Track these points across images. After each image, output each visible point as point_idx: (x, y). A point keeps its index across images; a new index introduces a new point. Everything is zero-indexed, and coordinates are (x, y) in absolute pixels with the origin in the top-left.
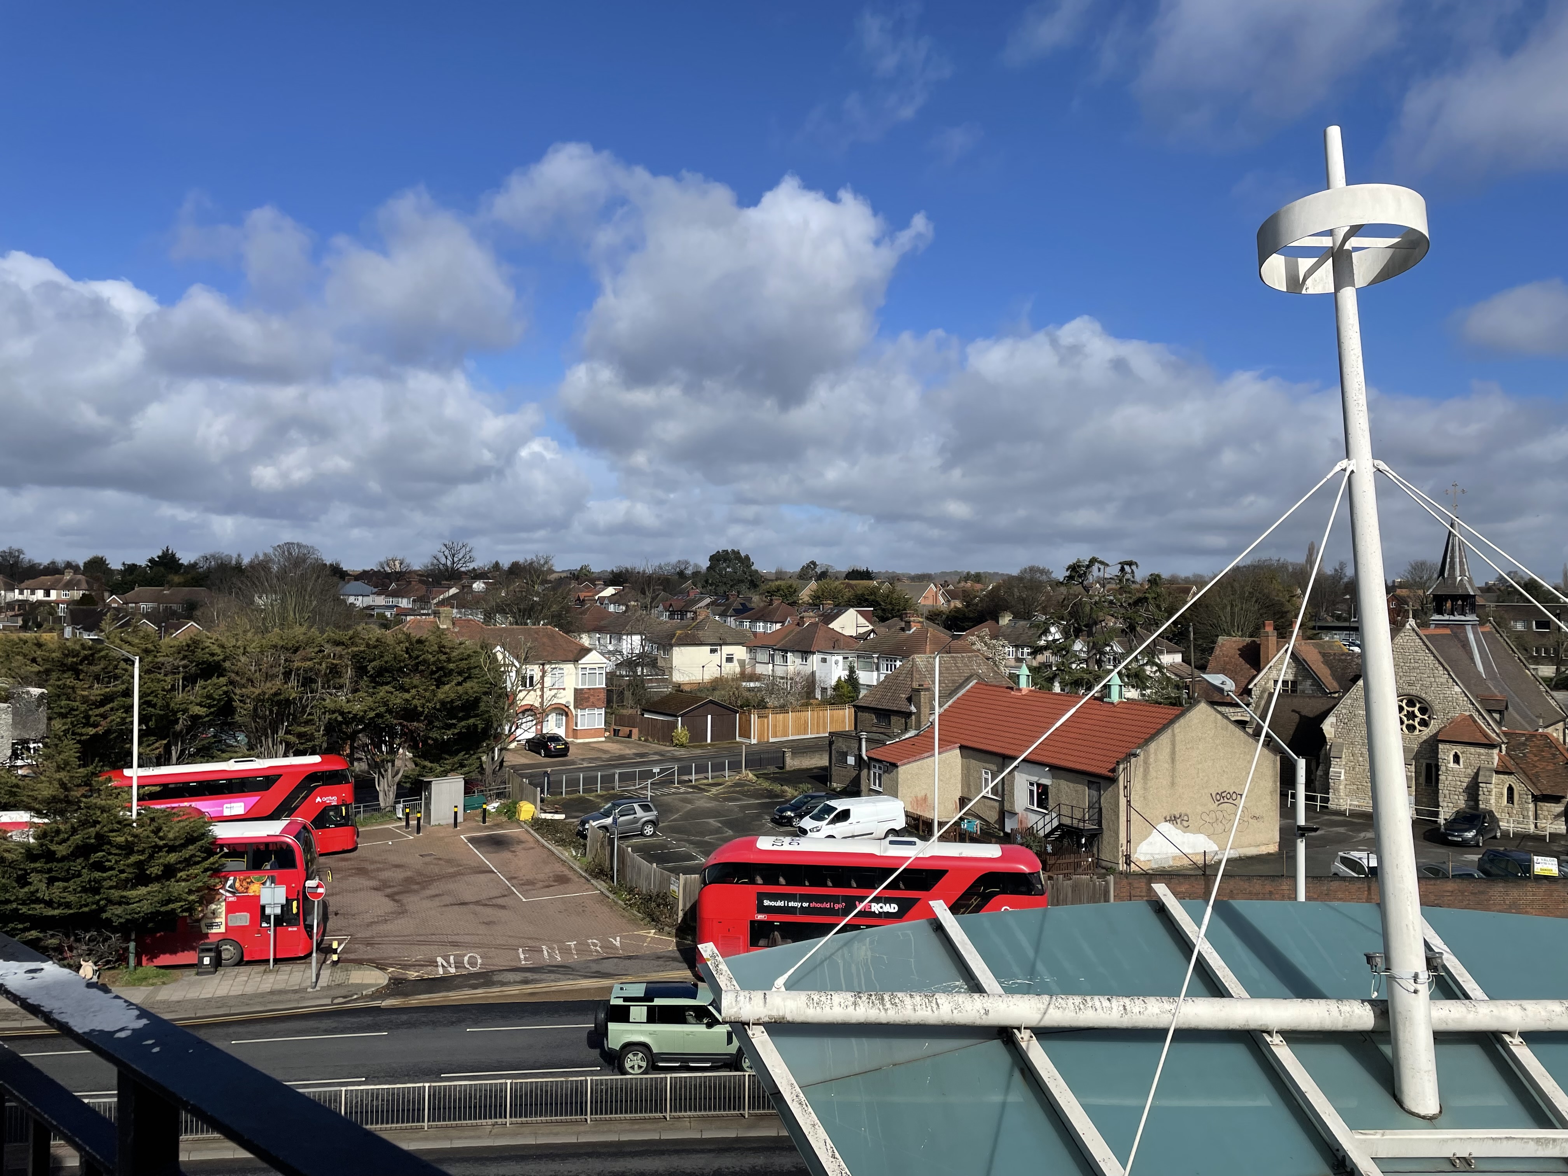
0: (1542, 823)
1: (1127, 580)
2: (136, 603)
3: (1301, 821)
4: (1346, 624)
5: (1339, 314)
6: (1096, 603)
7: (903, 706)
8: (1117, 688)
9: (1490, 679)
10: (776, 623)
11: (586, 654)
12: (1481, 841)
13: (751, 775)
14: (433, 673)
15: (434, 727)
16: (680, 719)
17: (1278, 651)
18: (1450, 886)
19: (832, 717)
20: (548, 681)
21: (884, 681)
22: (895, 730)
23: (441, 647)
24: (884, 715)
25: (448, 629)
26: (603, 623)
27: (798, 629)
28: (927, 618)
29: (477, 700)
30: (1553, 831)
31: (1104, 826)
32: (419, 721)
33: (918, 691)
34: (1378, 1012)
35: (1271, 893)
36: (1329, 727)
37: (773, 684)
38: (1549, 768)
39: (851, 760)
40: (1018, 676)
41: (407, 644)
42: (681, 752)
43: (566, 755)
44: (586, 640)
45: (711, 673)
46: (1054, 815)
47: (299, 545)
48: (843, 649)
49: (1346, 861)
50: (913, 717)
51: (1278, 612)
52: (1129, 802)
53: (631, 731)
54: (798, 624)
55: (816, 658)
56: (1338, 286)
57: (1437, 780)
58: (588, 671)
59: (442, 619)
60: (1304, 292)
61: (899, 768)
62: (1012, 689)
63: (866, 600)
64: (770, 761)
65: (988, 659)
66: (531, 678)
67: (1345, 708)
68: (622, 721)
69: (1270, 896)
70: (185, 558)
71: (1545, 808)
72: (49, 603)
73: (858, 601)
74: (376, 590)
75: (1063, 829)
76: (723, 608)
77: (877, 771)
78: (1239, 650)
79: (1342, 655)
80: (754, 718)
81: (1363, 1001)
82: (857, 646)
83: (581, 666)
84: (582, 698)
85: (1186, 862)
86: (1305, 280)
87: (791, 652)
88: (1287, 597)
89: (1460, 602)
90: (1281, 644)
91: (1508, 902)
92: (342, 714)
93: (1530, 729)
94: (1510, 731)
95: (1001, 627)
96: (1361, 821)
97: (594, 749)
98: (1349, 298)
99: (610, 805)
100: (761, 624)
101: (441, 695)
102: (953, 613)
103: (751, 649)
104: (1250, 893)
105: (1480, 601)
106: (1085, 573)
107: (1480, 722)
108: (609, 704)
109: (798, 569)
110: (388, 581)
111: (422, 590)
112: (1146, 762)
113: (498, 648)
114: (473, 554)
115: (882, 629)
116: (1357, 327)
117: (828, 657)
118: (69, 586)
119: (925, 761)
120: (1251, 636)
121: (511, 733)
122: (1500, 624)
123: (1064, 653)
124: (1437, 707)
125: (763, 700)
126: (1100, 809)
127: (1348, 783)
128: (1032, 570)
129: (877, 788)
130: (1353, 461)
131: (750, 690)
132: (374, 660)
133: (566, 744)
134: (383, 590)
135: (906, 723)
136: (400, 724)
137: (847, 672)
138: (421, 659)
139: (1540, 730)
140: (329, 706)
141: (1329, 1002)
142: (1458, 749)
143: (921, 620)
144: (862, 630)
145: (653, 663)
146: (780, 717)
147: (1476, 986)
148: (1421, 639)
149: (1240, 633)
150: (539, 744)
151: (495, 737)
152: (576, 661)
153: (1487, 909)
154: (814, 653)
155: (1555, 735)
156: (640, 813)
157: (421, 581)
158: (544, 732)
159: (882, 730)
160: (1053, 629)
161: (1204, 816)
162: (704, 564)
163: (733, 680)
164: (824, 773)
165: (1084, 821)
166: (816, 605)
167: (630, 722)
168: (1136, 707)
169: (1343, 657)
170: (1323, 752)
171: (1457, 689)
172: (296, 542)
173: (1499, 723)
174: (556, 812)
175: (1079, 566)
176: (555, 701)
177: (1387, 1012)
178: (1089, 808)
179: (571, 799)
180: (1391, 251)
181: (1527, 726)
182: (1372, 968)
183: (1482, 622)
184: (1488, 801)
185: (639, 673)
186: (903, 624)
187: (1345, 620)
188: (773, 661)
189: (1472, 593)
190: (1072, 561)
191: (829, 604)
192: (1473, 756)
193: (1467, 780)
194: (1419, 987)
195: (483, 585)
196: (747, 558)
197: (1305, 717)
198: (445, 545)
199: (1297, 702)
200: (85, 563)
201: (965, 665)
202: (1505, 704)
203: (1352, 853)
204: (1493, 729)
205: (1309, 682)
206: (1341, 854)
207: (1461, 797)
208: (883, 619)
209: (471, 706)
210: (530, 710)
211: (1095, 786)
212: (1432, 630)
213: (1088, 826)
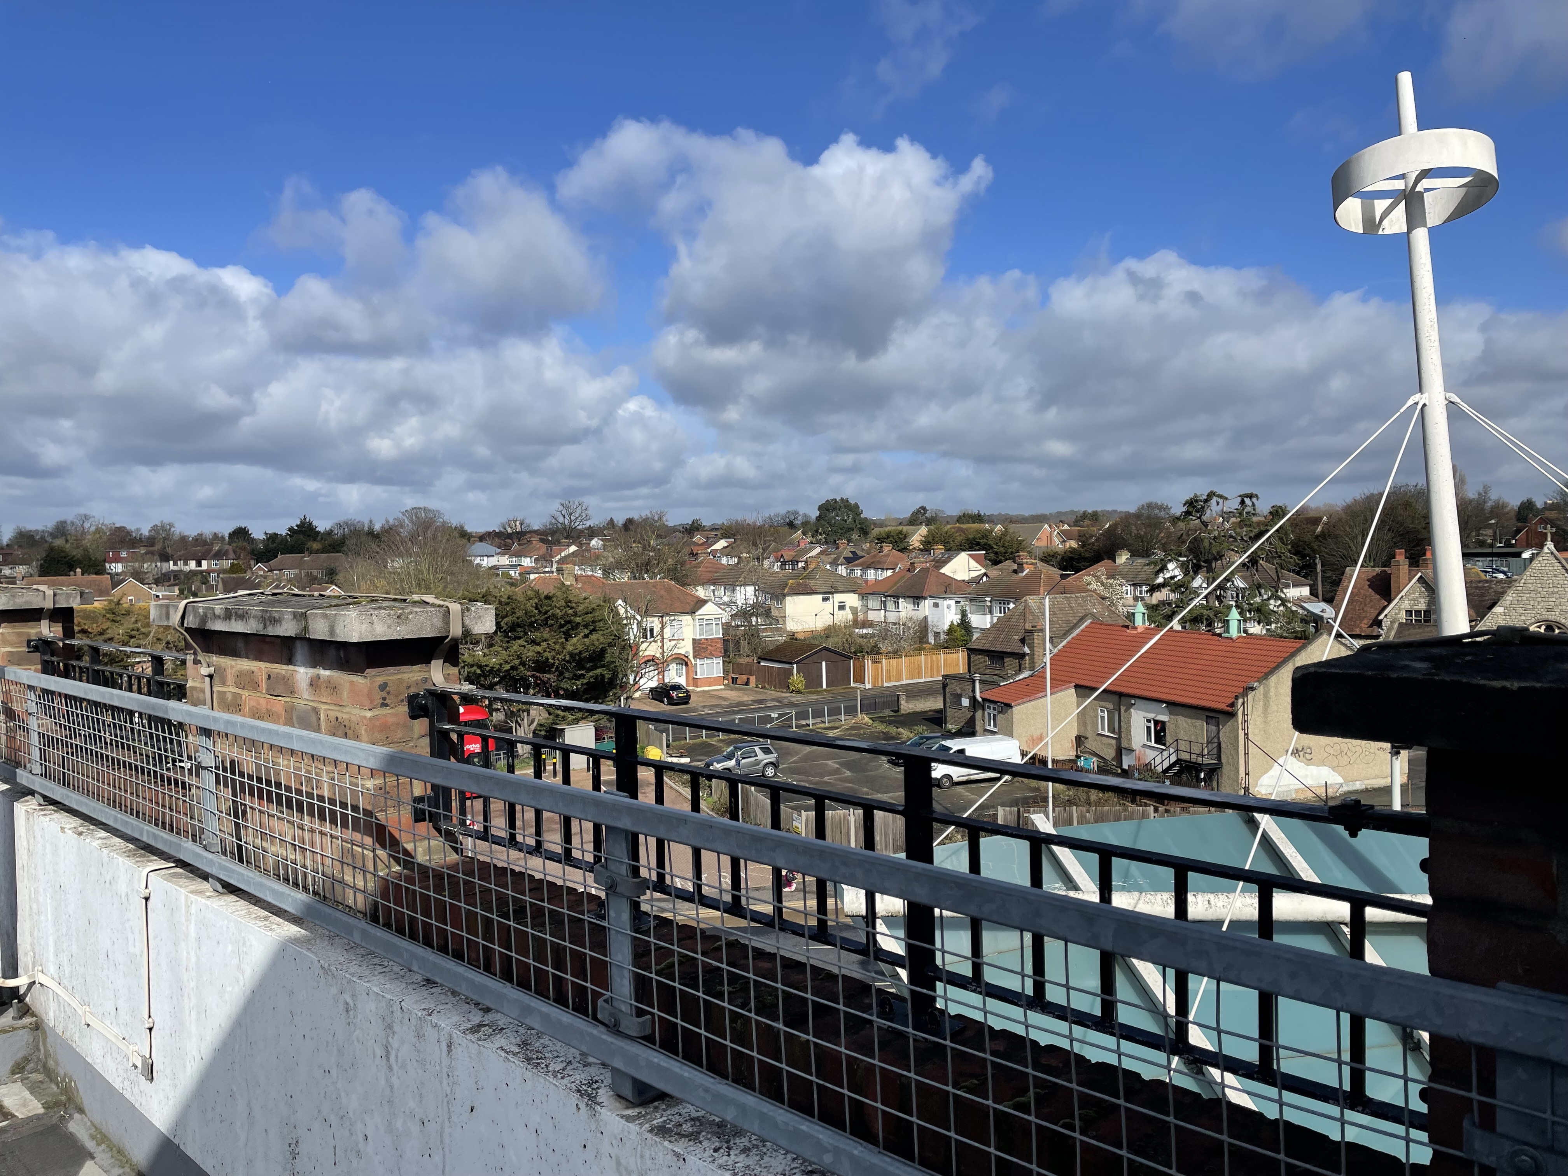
1: (1248, 513)
2: (280, 570)
4: (1489, 550)
5: (1412, 254)
6: (1215, 538)
7: (1015, 647)
8: (1236, 623)
10: (887, 569)
11: (703, 605)
13: (866, 719)
14: (562, 626)
15: (564, 678)
16: (795, 666)
17: (1410, 581)
19: (945, 660)
20: (667, 632)
21: (997, 623)
22: (1009, 672)
23: (568, 602)
24: (997, 656)
25: (571, 585)
26: (716, 575)
27: (909, 575)
28: (1042, 560)
29: (603, 651)
31: (1223, 761)
32: (549, 672)
33: (1031, 632)
37: (886, 630)
39: (965, 702)
40: (1134, 614)
41: (536, 600)
42: (797, 698)
43: (687, 703)
44: (701, 592)
45: (823, 622)
46: (1172, 750)
47: (426, 510)
48: (955, 593)
50: (1027, 658)
51: (1414, 540)
52: (1246, 735)
53: (748, 679)
54: (909, 570)
55: (927, 604)
56: (1411, 227)
58: (705, 622)
59: (565, 576)
60: (1380, 232)
61: (1014, 709)
62: (1127, 627)
63: (978, 544)
64: (885, 705)
65: (1104, 598)
66: (652, 630)
68: (739, 669)
70: (322, 525)
72: (202, 572)
73: (970, 545)
74: (499, 550)
75: (1181, 765)
76: (833, 557)
77: (992, 712)
78: (1368, 580)
79: (1479, 582)
80: (868, 663)
82: (969, 590)
83: (698, 617)
84: (700, 648)
85: (1310, 795)
86: (1381, 220)
87: (904, 597)
88: (1423, 524)
90: (1413, 573)
92: (480, 667)
95: (1119, 566)
97: (713, 696)
98: (1421, 239)
99: (732, 748)
100: (873, 571)
101: (569, 648)
102: (1069, 554)
103: (863, 596)
106: (1203, 508)
108: (726, 653)
109: (908, 515)
110: (510, 541)
111: (543, 548)
112: (1266, 695)
113: (620, 602)
114: (588, 512)
115: (995, 572)
116: (1429, 266)
117: (940, 602)
118: (219, 555)
119: (1040, 701)
120: (1383, 566)
121: (636, 683)
123: (1183, 589)
125: (876, 646)
126: (1219, 744)
128: (1150, 506)
129: (992, 728)
130: (1426, 395)
131: (862, 636)
132: (506, 616)
133: (687, 692)
134: (505, 549)
135: (1020, 665)
136: (533, 676)
137: (959, 616)
138: (549, 613)
140: (468, 661)
143: (1034, 561)
144: (974, 574)
145: (767, 613)
146: (894, 661)
148: (1560, 562)
149: (1372, 564)
150: (662, 693)
151: (621, 687)
152: (693, 612)
154: (925, 598)
156: (761, 755)
157: (542, 541)
158: (666, 681)
159: (996, 672)
160: (1171, 566)
161: (1328, 749)
162: (814, 514)
163: (846, 627)
164: (939, 715)
165: (1203, 756)
166: (927, 551)
167: (747, 670)
168: (1258, 642)
169: (1480, 584)
172: (422, 506)
174: (681, 756)
175: (1196, 501)
176: (676, 651)
178: (1208, 743)
179: (694, 744)
180: (1464, 190)
185: (754, 623)
186: (1015, 567)
187: (1490, 546)
188: (885, 607)
190: (1188, 496)
191: (939, 549)
195: (601, 542)
196: (856, 506)
198: (562, 505)
200: (230, 534)
201: (1079, 605)
208: (996, 563)
209: (597, 657)
210: (651, 661)
211: (1213, 721)
213: (1207, 761)
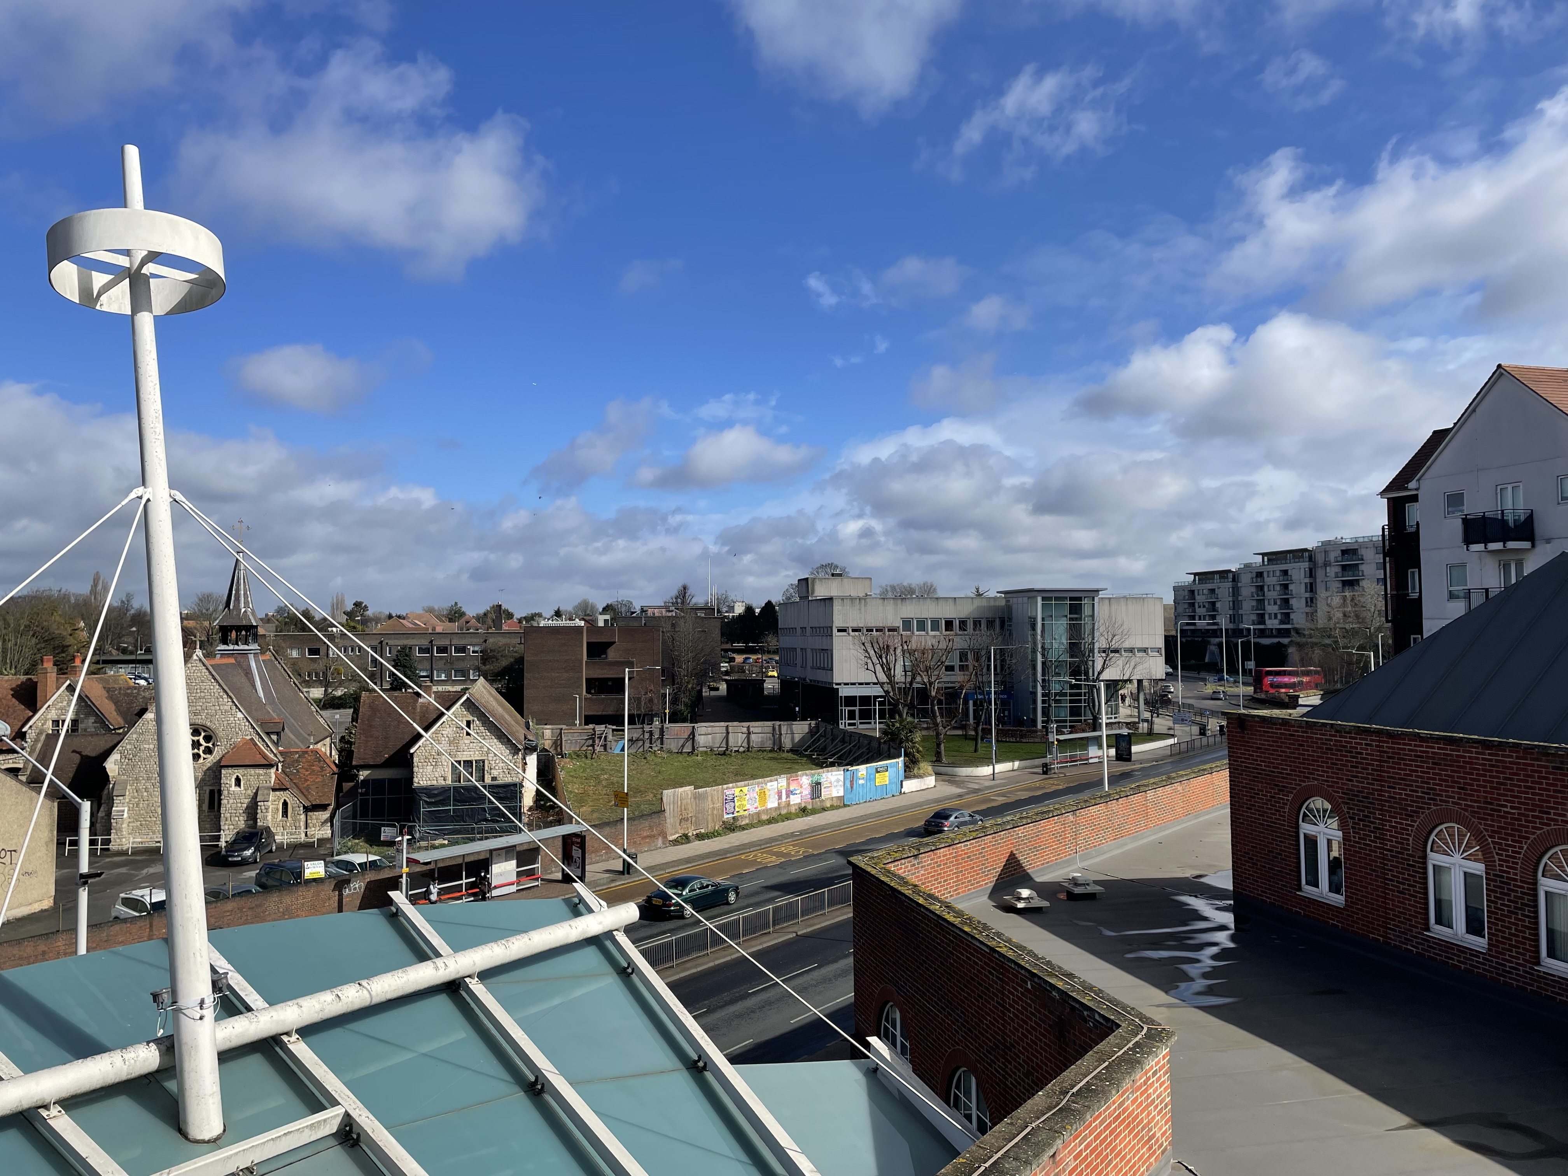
0: (310, 832)
3: (84, 868)
4: (133, 657)
5: (137, 338)
9: (270, 704)
12: (258, 857)
17: (58, 689)
18: (230, 905)
30: (320, 836)
34: (163, 1048)
35: (44, 953)
36: (112, 766)
38: (318, 780)
49: (127, 902)
51: (59, 646)
56: (135, 310)
57: (220, 804)
60: (98, 307)
67: (130, 743)
69: (43, 957)
71: (314, 817)
78: (12, 689)
79: (128, 689)
81: (148, 1043)
86: (99, 295)
88: (69, 630)
89: (244, 633)
90: (62, 680)
91: (281, 910)
93: (302, 747)
94: (285, 750)
96: (144, 857)
98: (146, 324)
104: (20, 958)
105: (261, 631)
107: (260, 744)
116: (154, 355)
120: (27, 674)
122: (278, 652)
124: (221, 734)
127: (132, 820)
130: (149, 490)
139: (311, 747)
141: (112, 1054)
142: (239, 772)
147: (258, 997)
148: (207, 669)
149: (13, 671)
153: (263, 920)
155: (323, 750)
169: (129, 691)
170: (106, 792)
171: (240, 715)
173: (276, 744)
177: (173, 1047)
180: (188, 286)
181: (300, 744)
182: (158, 1006)
183: (263, 651)
184: (265, 818)
187: (132, 653)
189: (255, 624)
192: (253, 778)
193: (247, 801)
194: (204, 1012)
197: (87, 756)
199: (80, 743)
202: (282, 726)
203: (134, 892)
204: (271, 750)
205: (92, 720)
206: (122, 895)
207: (241, 818)
212: (218, 660)
